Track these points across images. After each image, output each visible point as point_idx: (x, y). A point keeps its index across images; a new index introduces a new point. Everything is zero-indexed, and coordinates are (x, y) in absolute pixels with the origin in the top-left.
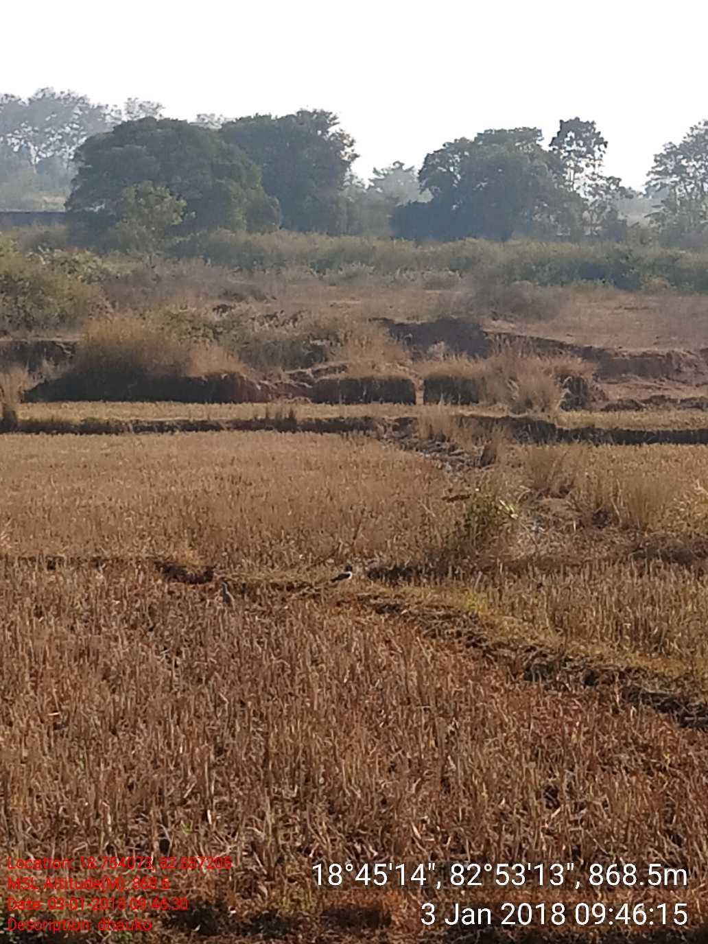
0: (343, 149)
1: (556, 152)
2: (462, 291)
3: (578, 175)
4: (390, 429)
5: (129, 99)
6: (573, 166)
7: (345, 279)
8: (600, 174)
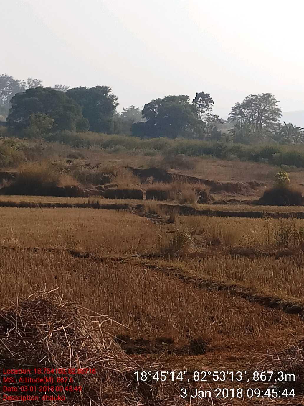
0: (113, 101)
1: (194, 105)
2: (159, 158)
3: (203, 114)
4: (134, 209)
5: (29, 78)
6: (201, 110)
7: (114, 151)
8: (211, 114)
